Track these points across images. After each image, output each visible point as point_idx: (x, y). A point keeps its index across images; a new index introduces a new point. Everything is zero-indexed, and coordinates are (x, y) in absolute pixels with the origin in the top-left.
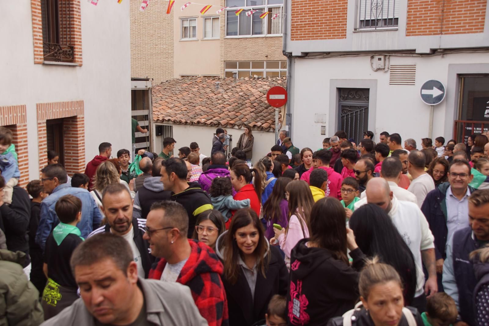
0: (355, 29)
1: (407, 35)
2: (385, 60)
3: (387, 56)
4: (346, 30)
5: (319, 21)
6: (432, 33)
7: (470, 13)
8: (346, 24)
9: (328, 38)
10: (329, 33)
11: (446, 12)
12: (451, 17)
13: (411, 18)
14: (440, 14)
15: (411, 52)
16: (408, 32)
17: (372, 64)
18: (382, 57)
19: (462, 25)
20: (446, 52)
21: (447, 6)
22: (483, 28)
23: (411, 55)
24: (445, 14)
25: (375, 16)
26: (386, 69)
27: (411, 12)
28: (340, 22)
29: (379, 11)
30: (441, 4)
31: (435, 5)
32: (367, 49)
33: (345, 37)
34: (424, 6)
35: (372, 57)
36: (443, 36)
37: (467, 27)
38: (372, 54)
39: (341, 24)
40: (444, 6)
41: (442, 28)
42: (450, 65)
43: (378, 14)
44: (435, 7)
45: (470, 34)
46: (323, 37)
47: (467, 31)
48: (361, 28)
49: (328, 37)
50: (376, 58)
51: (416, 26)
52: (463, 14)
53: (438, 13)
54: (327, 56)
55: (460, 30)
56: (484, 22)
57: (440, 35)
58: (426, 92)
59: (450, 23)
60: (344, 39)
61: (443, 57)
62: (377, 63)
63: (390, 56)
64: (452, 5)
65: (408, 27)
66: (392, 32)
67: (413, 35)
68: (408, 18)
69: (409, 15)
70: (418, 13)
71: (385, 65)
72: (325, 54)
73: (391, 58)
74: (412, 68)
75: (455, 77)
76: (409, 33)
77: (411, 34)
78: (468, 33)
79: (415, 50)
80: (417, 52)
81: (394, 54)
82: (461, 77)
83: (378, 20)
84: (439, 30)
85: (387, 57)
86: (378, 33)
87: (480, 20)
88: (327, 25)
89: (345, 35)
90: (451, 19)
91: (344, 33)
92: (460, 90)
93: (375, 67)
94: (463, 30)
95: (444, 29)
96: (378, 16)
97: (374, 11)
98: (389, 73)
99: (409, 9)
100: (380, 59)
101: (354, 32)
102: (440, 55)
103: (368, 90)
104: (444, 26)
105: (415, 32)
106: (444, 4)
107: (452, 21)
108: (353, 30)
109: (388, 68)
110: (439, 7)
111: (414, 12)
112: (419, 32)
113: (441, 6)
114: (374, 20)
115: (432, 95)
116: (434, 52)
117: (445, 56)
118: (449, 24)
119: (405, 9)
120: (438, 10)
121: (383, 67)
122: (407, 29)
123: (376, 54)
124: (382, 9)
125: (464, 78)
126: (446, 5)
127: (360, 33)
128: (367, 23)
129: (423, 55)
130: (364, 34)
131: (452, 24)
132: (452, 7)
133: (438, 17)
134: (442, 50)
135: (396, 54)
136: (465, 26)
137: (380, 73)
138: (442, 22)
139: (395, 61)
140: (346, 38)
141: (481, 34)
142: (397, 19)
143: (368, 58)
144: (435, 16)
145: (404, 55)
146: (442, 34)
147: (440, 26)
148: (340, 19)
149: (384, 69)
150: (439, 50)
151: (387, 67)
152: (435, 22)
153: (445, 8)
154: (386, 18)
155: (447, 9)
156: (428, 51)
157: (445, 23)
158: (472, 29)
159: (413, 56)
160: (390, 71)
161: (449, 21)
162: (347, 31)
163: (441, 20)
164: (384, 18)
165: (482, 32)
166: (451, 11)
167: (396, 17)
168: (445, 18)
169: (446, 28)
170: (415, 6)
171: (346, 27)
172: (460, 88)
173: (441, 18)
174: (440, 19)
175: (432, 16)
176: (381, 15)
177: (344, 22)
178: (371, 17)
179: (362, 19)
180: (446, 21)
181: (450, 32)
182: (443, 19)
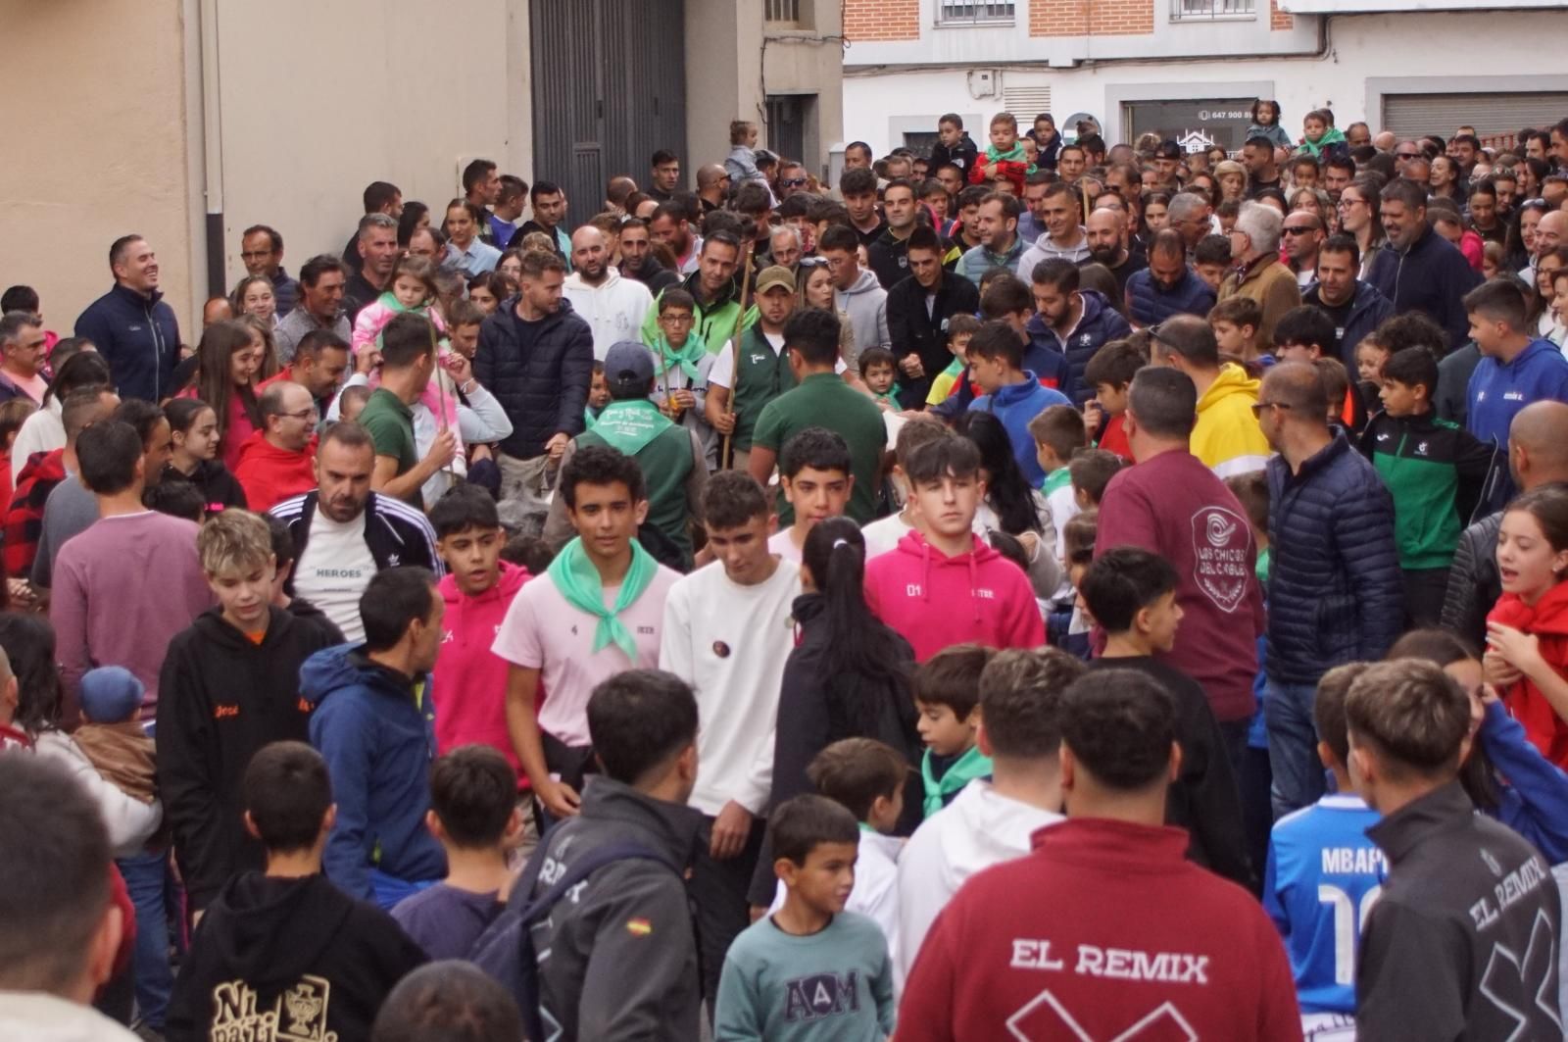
0: (936, 23)
1: (1031, 36)
2: (994, 78)
3: (998, 71)
4: (917, 24)
6: (1074, 32)
7: (1131, 2)
8: (917, 13)
9: (884, 39)
10: (884, 30)
12: (1102, 6)
13: (1035, 5)
15: (1041, 65)
16: (1033, 30)
17: (970, 85)
18: (989, 74)
19: (1120, 20)
20: (1098, 63)
22: (1152, 27)
23: (1041, 70)
26: (998, 96)
28: (906, 9)
32: (962, 60)
33: (916, 36)
35: (970, 74)
36: (1093, 38)
37: (1129, 25)
38: (971, 67)
39: (907, 12)
41: (1089, 24)
42: (1107, 86)
45: (1134, 36)
46: (873, 37)
47: (1129, 31)
48: (945, 19)
49: (884, 36)
50: (979, 74)
51: (1046, 20)
52: (1119, 3)
54: (879, 72)
55: (1118, 28)
56: (1152, 17)
57: (1087, 36)
59: (1102, 16)
60: (916, 40)
61: (1094, 73)
62: (979, 83)
63: (1002, 71)
65: (1032, 20)
66: (1005, 30)
67: (1042, 35)
68: (1031, 5)
71: (995, 88)
72: (876, 69)
73: (1004, 74)
74: (1045, 91)
75: (1117, 109)
76: (1036, 30)
77: (1039, 33)
78: (1131, 33)
79: (1047, 61)
80: (1051, 64)
81: (1010, 68)
82: (1126, 106)
83: (978, 6)
84: (1084, 27)
85: (998, 74)
86: (980, 31)
87: (1147, 14)
88: (880, 15)
89: (917, 34)
90: (1102, 10)
91: (913, 29)
93: (977, 92)
94: (1123, 28)
95: (1093, 26)
98: (1003, 101)
100: (985, 77)
101: (934, 29)
102: (1090, 69)
104: (1093, 22)
105: (1046, 30)
107: (1104, 13)
108: (933, 25)
109: (1002, 94)
112: (1051, 30)
114: (970, 6)
116: (1079, 64)
117: (1098, 70)
118: (1099, 18)
121: (992, 92)
122: (1031, 25)
123: (977, 68)
125: (1132, 108)
127: (947, 31)
128: (956, 11)
129: (1061, 70)
130: (951, 31)
131: (1105, 18)
133: (1081, 6)
134: (1092, 62)
135: (1014, 68)
136: (1125, 23)
137: (987, 102)
138: (1089, 14)
139: (1012, 80)
140: (919, 38)
141: (1150, 35)
142: (1011, 7)
143: (964, 74)
144: (1077, 4)
145: (1028, 69)
146: (1089, 34)
147: (1086, 22)
148: (904, 4)
149: (993, 95)
150: (1087, 62)
151: (998, 91)
152: (1077, 14)
154: (992, 3)
156: (1070, 64)
157: (1092, 16)
158: (1136, 28)
159: (1044, 72)
160: (1005, 98)
161: (1099, 13)
162: (920, 26)
163: (1087, 11)
164: (988, 3)
165: (1151, 32)
167: (1010, 2)
168: (1093, 8)
169: (1096, 24)
171: (918, 18)
172: (1127, 124)
173: (1086, 7)
174: (1084, 9)
175: (1072, 4)
177: (913, 9)
179: (947, 4)
180: (1095, 13)
181: (1102, 31)
182: (1089, 9)
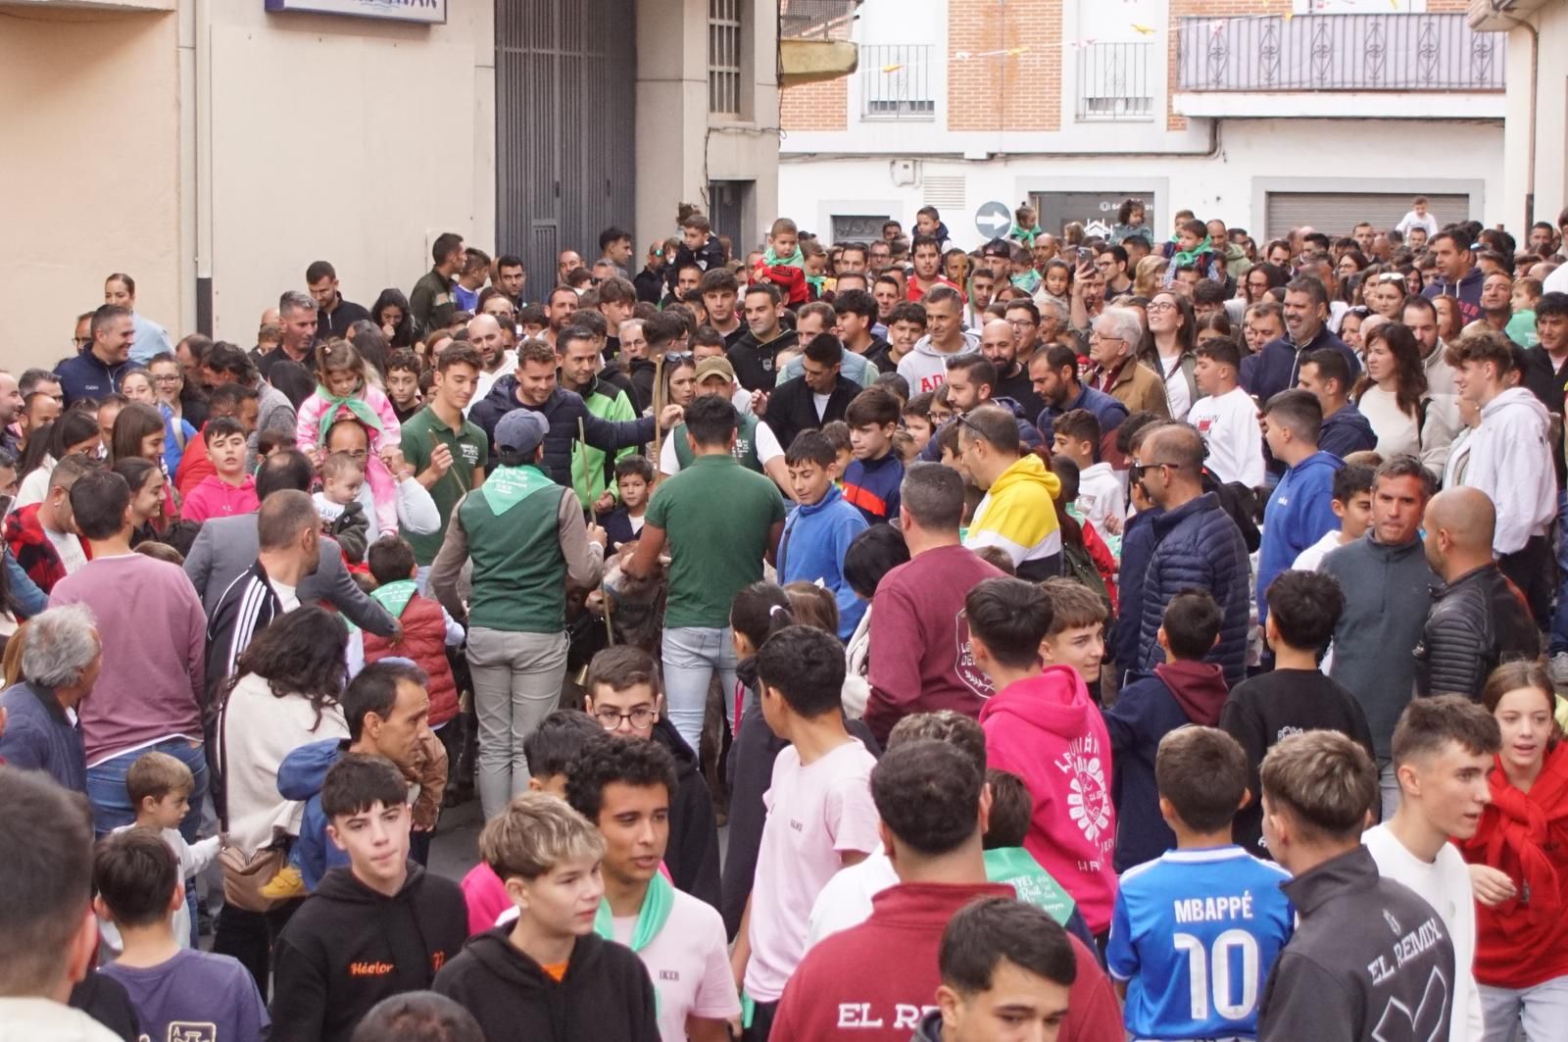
0: (863, 116)
1: (949, 130)
2: (915, 168)
3: (918, 161)
4: (846, 116)
5: (797, 99)
6: (988, 128)
7: (1040, 102)
8: (845, 107)
9: (815, 130)
10: (815, 121)
11: (1006, 98)
12: (1014, 105)
13: (954, 102)
14: (998, 100)
15: (957, 157)
16: (951, 125)
17: (893, 174)
18: (910, 163)
19: (1030, 118)
20: (1009, 157)
21: (1008, 89)
22: (1059, 125)
23: (957, 161)
24: (1005, 100)
25: (896, 95)
26: (915, 183)
27: (954, 93)
28: (835, 102)
29: (902, 88)
31: (989, 86)
32: (885, 150)
33: (844, 128)
34: (973, 86)
35: (893, 163)
36: (1005, 134)
37: (1038, 123)
38: (894, 157)
39: (837, 105)
40: (1002, 88)
41: (1002, 121)
42: (1018, 178)
43: (901, 92)
44: (990, 89)
45: (1043, 133)
46: (805, 127)
47: (1037, 128)
48: (871, 113)
49: (815, 127)
50: (900, 164)
51: (962, 116)
52: (1030, 102)
53: (995, 98)
54: (811, 159)
55: (1028, 125)
56: (1059, 116)
57: (1000, 132)
58: (984, 220)
59: (1013, 114)
60: (844, 131)
61: (1006, 165)
62: (901, 172)
63: (922, 161)
64: (1014, 87)
65: (950, 116)
66: (925, 124)
67: (958, 130)
68: (949, 102)
69: (950, 98)
70: (965, 96)
71: (915, 176)
72: (807, 156)
73: (924, 164)
74: (960, 181)
75: (1025, 198)
76: (954, 124)
77: (956, 128)
78: (1040, 130)
79: (963, 154)
80: (966, 156)
81: (929, 159)
82: (1035, 195)
83: (901, 102)
84: (997, 123)
85: (918, 164)
86: (903, 124)
87: (1054, 113)
88: (812, 107)
89: (846, 125)
90: (1014, 109)
91: (842, 121)
93: (899, 178)
94: (1032, 125)
95: (1005, 123)
96: (900, 95)
97: (894, 87)
98: (922, 188)
99: (951, 89)
100: (906, 167)
101: (861, 121)
102: (1002, 161)
103: (888, 217)
104: (1005, 119)
105: (963, 125)
106: (1002, 85)
107: (1016, 111)
108: (859, 117)
109: (921, 182)
110: (995, 89)
111: (959, 93)
112: (968, 125)
113: (998, 87)
114: (893, 103)
115: (992, 226)
116: (992, 156)
117: (1009, 163)
118: (1011, 116)
119: (945, 89)
120: (995, 93)
121: (909, 181)
122: (949, 120)
123: (899, 158)
124: (907, 85)
125: (1040, 198)
126: (1005, 86)
127: (872, 123)
128: (881, 106)
129: (975, 162)
130: (877, 124)
131: (1016, 116)
132: (1014, 91)
133: (994, 105)
134: (1004, 155)
135: (933, 159)
136: (1034, 121)
137: (906, 189)
138: (1002, 112)
139: (931, 169)
140: (846, 130)
141: (1057, 133)
142: (931, 104)
143: (886, 163)
144: (991, 102)
145: (945, 160)
146: (1002, 130)
147: (999, 119)
148: (834, 98)
149: (913, 183)
150: (999, 155)
151: (918, 179)
152: (991, 111)
153: (1005, 91)
154: (914, 99)
155: (1007, 93)
156: (984, 157)
157: (1005, 113)
158: (1044, 125)
159: (959, 163)
160: (920, 186)
161: (1011, 111)
162: (848, 118)
163: (1000, 109)
164: (911, 99)
165: (1058, 130)
166: (1014, 96)
167: (930, 99)
168: (1007, 107)
169: (1008, 121)
170: (959, 84)
171: (846, 111)
173: (1000, 105)
174: (998, 107)
175: (986, 102)
176: (905, 95)
177: (842, 103)
178: (889, 97)
179: (873, 99)
180: (1008, 111)
181: (1014, 127)
182: (1002, 108)
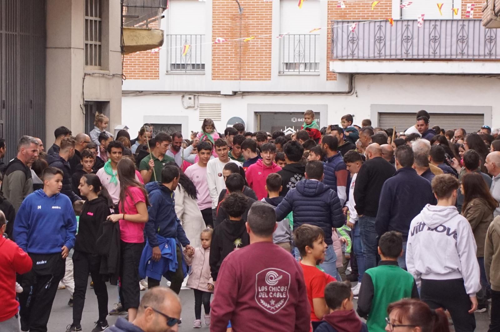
0: (167, 72)
1: (213, 79)
2: (194, 99)
3: (196, 95)
4: (158, 72)
5: (133, 62)
6: (233, 78)
7: (260, 65)
8: (158, 67)
9: (142, 79)
10: (142, 74)
11: (242, 63)
12: (247, 66)
13: (215, 65)
14: (238, 64)
15: (216, 93)
16: (213, 77)
17: (183, 102)
18: (192, 97)
19: (255, 73)
20: (244, 94)
21: (243, 58)
22: (270, 77)
23: (217, 96)
24: (242, 64)
25: (185, 61)
26: (196, 107)
27: (215, 60)
28: (153, 64)
29: (188, 57)
30: (239, 56)
31: (234, 56)
32: (179, 90)
33: (157, 78)
34: (225, 56)
35: (183, 96)
36: (242, 82)
37: (259, 76)
38: (184, 94)
39: (153, 66)
40: (241, 58)
41: (240, 75)
42: (248, 104)
43: (187, 59)
44: (234, 58)
45: (262, 81)
46: (137, 77)
47: (259, 78)
48: (172, 70)
49: (142, 77)
50: (187, 97)
51: (220, 72)
52: (255, 65)
53: (237, 62)
54: (140, 94)
55: (254, 77)
56: (270, 72)
57: (239, 81)
59: (247, 71)
60: (157, 80)
61: (242, 98)
62: (188, 101)
63: (198, 95)
64: (247, 57)
65: (213, 72)
66: (200, 76)
67: (218, 79)
68: (213, 65)
69: (213, 62)
70: (221, 61)
71: (194, 104)
72: (138, 93)
73: (199, 97)
74: (219, 105)
75: (253, 115)
77: (216, 78)
78: (260, 80)
79: (220, 92)
80: (222, 93)
81: (202, 95)
82: (257, 114)
84: (238, 76)
85: (196, 97)
86: (188, 76)
87: (268, 71)
88: (141, 67)
89: (158, 76)
90: (247, 68)
91: (156, 74)
92: (257, 125)
93: (186, 106)
94: (256, 77)
95: (242, 76)
96: (187, 61)
97: (184, 57)
98: (198, 110)
99: (214, 58)
100: (190, 98)
101: (166, 74)
102: (240, 96)
103: (180, 125)
104: (242, 74)
105: (219, 77)
106: (241, 56)
107: (248, 70)
108: (166, 72)
109: (198, 106)
110: (237, 58)
111: (218, 60)
112: (222, 77)
113: (238, 57)
114: (184, 64)
116: (235, 93)
117: (243, 97)
118: (245, 72)
119: (211, 58)
120: (237, 60)
121: (193, 106)
122: (213, 74)
123: (187, 94)
124: (191, 55)
125: (260, 115)
126: (242, 56)
127: (172, 76)
128: (177, 66)
129: (226, 96)
130: (175, 76)
131: (248, 72)
132: (247, 59)
133: (237, 66)
134: (241, 93)
135: (204, 95)
136: (257, 75)
137: (190, 110)
138: (240, 70)
139: (203, 100)
140: (159, 79)
141: (269, 81)
142: (203, 65)
143: (180, 96)
144: (235, 65)
145: (211, 95)
146: (240, 79)
147: (239, 73)
148: (152, 62)
149: (194, 107)
150: (239, 93)
151: (196, 105)
152: (235, 70)
153: (242, 59)
154: (194, 63)
155: (243, 60)
156: (231, 93)
157: (242, 71)
158: (262, 77)
159: (218, 97)
160: (199, 108)
161: (245, 70)
162: (160, 73)
163: (240, 69)
164: (192, 63)
165: (270, 80)
166: (247, 61)
167: (203, 63)
168: (243, 67)
169: (243, 74)
170: (218, 55)
171: (159, 69)
172: (257, 123)
173: (239, 66)
174: (238, 68)
175: (232, 65)
176: (190, 61)
177: (156, 64)
178: (181, 61)
179: (173, 63)
180: (243, 70)
181: (246, 78)
182: (240, 68)
